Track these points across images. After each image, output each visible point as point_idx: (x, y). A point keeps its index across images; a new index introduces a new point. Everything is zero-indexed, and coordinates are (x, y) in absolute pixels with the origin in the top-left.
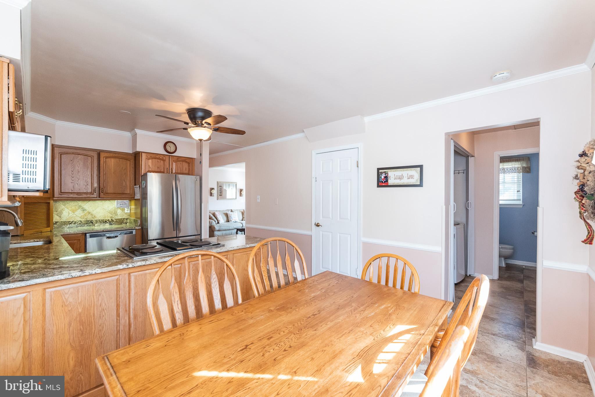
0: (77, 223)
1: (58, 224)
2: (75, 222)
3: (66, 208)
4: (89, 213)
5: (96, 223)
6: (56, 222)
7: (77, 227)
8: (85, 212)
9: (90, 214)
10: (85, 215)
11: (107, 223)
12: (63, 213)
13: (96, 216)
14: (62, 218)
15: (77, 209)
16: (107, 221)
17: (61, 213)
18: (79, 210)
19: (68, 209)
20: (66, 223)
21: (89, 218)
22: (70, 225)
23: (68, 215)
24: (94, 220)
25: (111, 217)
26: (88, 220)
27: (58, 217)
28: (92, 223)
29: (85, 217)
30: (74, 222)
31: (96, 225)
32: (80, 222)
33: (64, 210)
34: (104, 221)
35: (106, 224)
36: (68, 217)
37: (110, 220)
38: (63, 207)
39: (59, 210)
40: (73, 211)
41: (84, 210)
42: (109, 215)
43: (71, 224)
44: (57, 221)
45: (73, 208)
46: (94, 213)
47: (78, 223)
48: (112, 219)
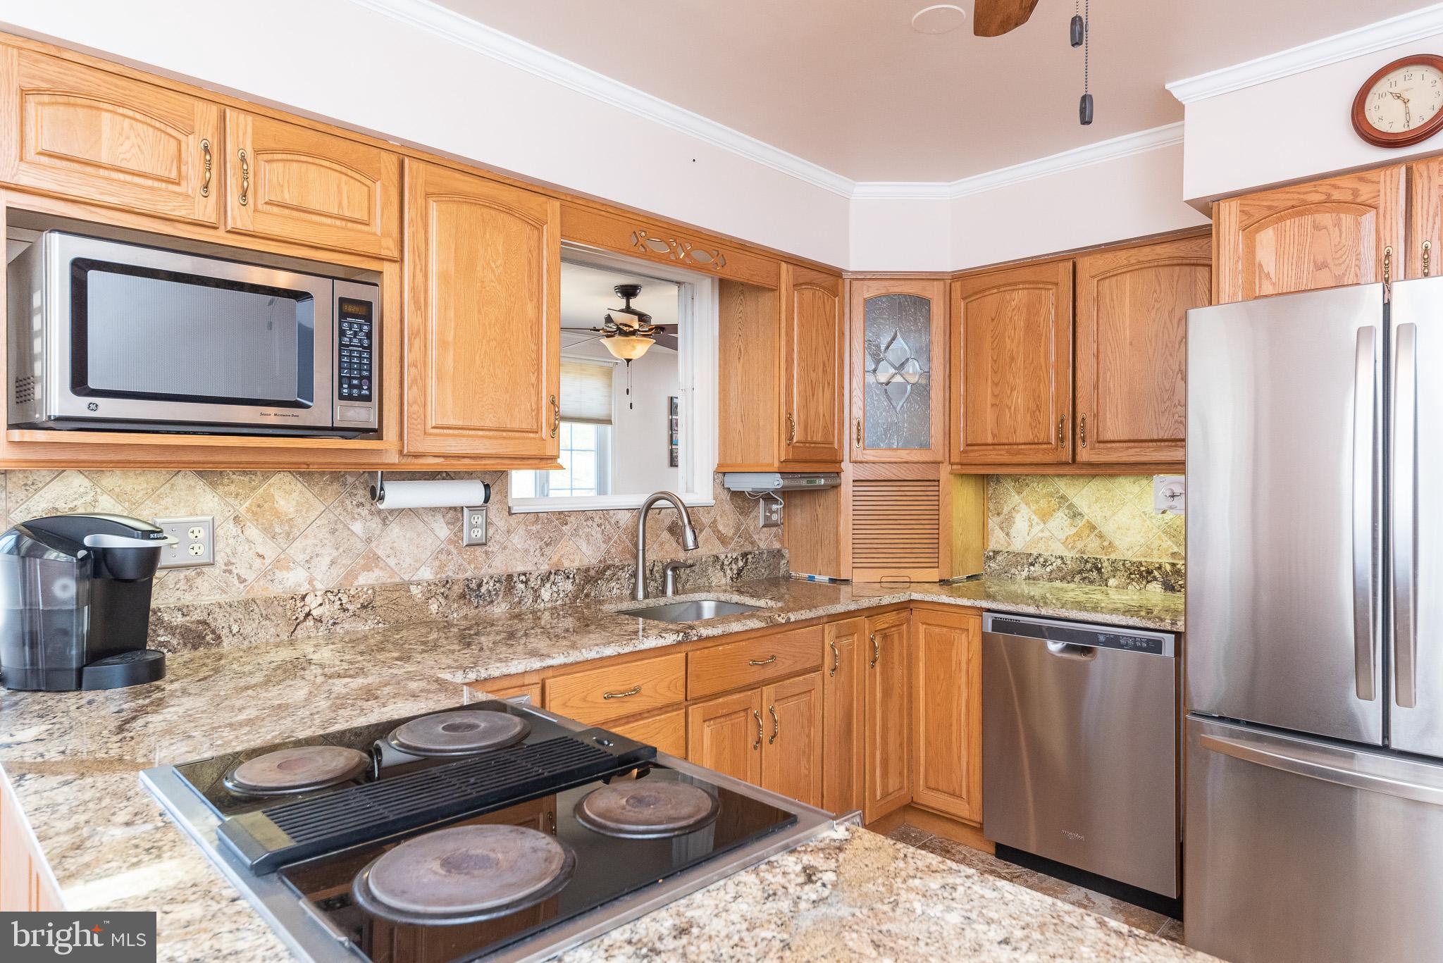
0: (1052, 564)
1: (999, 558)
2: (1046, 561)
3: (1023, 505)
4: (1092, 528)
5: (1114, 577)
6: (996, 553)
7: (1050, 580)
8: (1080, 523)
9: (1096, 532)
10: (1078, 535)
11: (1155, 579)
12: (1017, 520)
13: (1117, 543)
14: (1013, 540)
15: (1054, 510)
16: (1156, 573)
17: (1009, 520)
18: (1060, 514)
19: (1030, 507)
20: (1019, 559)
21: (1092, 548)
22: (1032, 568)
23: (1027, 528)
24: (1105, 558)
25: (1174, 554)
26: (1085, 557)
27: (1001, 535)
28: (1099, 570)
29: (1080, 545)
30: (1041, 560)
31: (1112, 582)
32: (1059, 561)
33: (1018, 511)
34: (1143, 569)
35: (1150, 586)
36: (1028, 538)
37: (1168, 568)
38: (1015, 498)
39: (1006, 510)
40: (1045, 517)
41: (1075, 515)
42: (1165, 545)
43: (1034, 565)
44: (998, 547)
45: (1043, 503)
46: (1108, 528)
47: (1054, 564)
48: (1173, 565)
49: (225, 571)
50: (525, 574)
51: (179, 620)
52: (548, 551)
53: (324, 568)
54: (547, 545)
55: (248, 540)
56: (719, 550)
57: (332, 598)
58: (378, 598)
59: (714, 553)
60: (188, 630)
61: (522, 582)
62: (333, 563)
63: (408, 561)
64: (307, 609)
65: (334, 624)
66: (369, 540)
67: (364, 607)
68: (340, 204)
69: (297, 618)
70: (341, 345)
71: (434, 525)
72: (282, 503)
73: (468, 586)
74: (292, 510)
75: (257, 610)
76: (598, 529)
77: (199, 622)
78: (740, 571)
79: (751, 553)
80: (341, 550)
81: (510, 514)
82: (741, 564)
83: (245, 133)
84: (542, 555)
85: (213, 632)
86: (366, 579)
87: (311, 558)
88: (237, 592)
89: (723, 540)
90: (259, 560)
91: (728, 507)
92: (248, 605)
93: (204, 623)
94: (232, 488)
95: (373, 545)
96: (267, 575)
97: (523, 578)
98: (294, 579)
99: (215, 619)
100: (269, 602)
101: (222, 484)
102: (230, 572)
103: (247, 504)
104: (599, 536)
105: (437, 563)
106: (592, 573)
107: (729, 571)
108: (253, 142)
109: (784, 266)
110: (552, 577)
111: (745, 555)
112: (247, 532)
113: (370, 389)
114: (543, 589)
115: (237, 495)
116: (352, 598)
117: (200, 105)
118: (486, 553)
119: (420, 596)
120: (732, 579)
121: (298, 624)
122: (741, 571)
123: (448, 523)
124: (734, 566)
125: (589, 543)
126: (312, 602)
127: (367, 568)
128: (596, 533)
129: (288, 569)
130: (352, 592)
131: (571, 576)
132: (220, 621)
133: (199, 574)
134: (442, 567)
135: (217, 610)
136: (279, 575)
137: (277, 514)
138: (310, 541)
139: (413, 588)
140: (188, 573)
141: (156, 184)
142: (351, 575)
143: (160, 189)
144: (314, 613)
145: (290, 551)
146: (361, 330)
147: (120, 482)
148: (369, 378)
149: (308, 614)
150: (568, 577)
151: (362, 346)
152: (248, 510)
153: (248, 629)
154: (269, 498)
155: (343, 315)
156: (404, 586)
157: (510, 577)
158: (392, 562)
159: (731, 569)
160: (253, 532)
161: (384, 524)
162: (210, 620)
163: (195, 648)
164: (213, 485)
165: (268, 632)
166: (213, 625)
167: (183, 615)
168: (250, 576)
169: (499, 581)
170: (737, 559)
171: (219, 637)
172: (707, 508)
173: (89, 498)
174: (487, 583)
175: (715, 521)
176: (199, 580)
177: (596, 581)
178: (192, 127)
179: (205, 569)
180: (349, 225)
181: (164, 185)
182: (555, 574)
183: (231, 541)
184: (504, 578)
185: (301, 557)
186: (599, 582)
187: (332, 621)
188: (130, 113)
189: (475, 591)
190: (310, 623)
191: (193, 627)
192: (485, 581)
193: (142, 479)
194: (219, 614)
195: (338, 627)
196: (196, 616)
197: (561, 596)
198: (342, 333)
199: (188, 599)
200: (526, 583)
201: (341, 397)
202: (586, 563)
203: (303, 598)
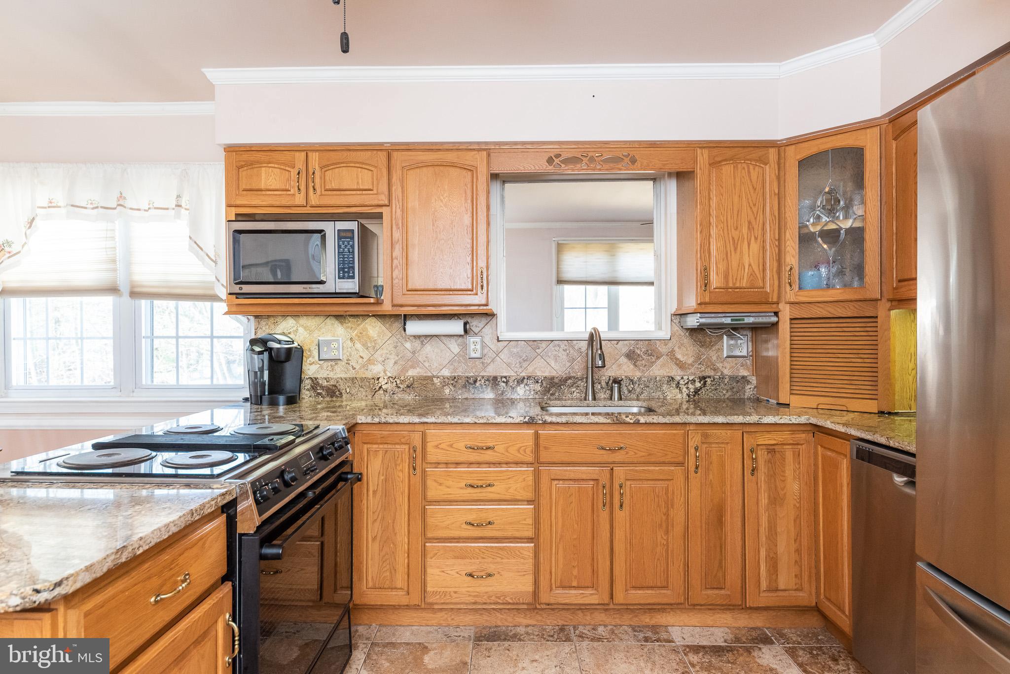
49: (347, 363)
50: (505, 377)
51: (325, 384)
52: (525, 365)
53: (391, 365)
54: (524, 361)
55: (356, 350)
56: (677, 373)
57: (392, 380)
58: (415, 383)
59: (669, 374)
60: (329, 389)
61: (504, 382)
62: (395, 363)
63: (436, 365)
64: (380, 385)
65: (393, 394)
66: (414, 353)
67: (408, 387)
68: (358, 183)
69: (375, 389)
70: (339, 252)
71: (451, 346)
72: (371, 332)
73: (467, 381)
74: (376, 335)
75: (357, 383)
76: (563, 352)
77: (333, 385)
78: (697, 391)
79: (709, 377)
80: (400, 356)
81: (498, 341)
82: (698, 385)
83: (315, 161)
84: (521, 367)
85: (339, 391)
86: (411, 373)
87: (385, 360)
88: (351, 374)
89: (681, 365)
90: (361, 359)
91: (687, 341)
92: (353, 380)
93: (335, 386)
94: (349, 324)
95: (416, 355)
96: (364, 366)
97: (504, 379)
98: (376, 369)
99: (340, 385)
100: (362, 379)
101: (345, 323)
102: (349, 364)
103: (356, 332)
104: (565, 357)
105: (452, 367)
106: (556, 380)
107: (685, 389)
108: (318, 164)
109: (699, 151)
110: (525, 381)
111: (703, 379)
112: (356, 346)
113: (354, 273)
114: (518, 388)
115: (351, 328)
116: (402, 382)
117: (297, 154)
118: (483, 363)
119: (439, 384)
120: (688, 395)
121: (376, 392)
122: (699, 390)
123: (458, 345)
124: (690, 386)
125: (556, 360)
126: (382, 382)
127: (413, 367)
128: (563, 356)
129: (374, 364)
130: (402, 378)
131: (540, 381)
132: (342, 386)
133: (336, 364)
134: (455, 370)
135: (340, 381)
136: (370, 367)
137: (369, 337)
138: (385, 351)
139: (435, 379)
140: (332, 363)
141: (282, 193)
142: (404, 370)
143: (283, 194)
144: (383, 387)
145: (375, 356)
146: (349, 244)
147: (306, 322)
148: (353, 268)
149: (381, 387)
150: (537, 382)
151: (349, 252)
152: (356, 335)
153: (353, 392)
154: (365, 329)
155: (340, 238)
156: (430, 378)
157: (495, 378)
158: (427, 364)
159: (687, 388)
160: (358, 346)
161: (422, 344)
162: (338, 385)
163: (332, 397)
164: (342, 323)
165: (362, 393)
166: (339, 387)
167: (327, 382)
168: (357, 367)
169: (488, 380)
170: (694, 381)
171: (341, 394)
172: (665, 342)
173: (295, 329)
174: (480, 380)
175: (673, 351)
176: (336, 367)
177: (560, 386)
178: (294, 164)
179: (339, 362)
180: (364, 192)
181: (285, 193)
182: (527, 379)
183: (349, 350)
184: (491, 379)
185: (380, 359)
186: (562, 387)
187: (392, 392)
188: (273, 165)
189: (472, 384)
190: (381, 392)
191: (331, 387)
192: (479, 379)
193: (313, 320)
194: (341, 383)
195: (395, 396)
196: (332, 383)
197: (532, 393)
198: (339, 247)
199: (331, 375)
200: (506, 383)
201: (339, 278)
202: (554, 374)
203: (378, 379)
